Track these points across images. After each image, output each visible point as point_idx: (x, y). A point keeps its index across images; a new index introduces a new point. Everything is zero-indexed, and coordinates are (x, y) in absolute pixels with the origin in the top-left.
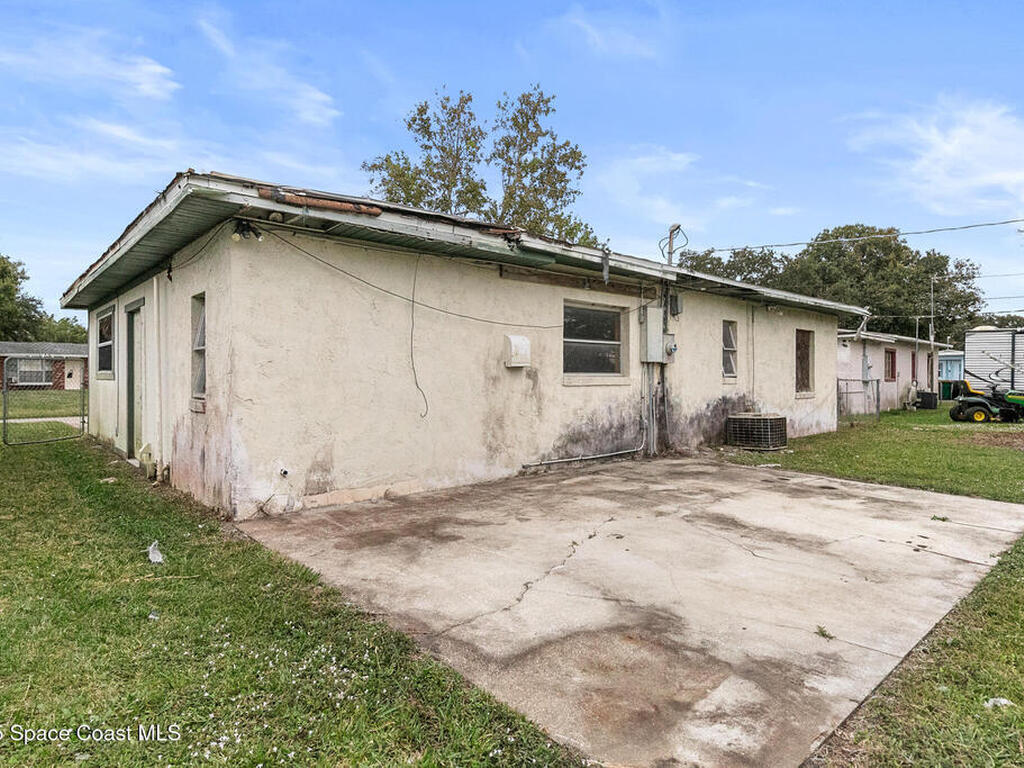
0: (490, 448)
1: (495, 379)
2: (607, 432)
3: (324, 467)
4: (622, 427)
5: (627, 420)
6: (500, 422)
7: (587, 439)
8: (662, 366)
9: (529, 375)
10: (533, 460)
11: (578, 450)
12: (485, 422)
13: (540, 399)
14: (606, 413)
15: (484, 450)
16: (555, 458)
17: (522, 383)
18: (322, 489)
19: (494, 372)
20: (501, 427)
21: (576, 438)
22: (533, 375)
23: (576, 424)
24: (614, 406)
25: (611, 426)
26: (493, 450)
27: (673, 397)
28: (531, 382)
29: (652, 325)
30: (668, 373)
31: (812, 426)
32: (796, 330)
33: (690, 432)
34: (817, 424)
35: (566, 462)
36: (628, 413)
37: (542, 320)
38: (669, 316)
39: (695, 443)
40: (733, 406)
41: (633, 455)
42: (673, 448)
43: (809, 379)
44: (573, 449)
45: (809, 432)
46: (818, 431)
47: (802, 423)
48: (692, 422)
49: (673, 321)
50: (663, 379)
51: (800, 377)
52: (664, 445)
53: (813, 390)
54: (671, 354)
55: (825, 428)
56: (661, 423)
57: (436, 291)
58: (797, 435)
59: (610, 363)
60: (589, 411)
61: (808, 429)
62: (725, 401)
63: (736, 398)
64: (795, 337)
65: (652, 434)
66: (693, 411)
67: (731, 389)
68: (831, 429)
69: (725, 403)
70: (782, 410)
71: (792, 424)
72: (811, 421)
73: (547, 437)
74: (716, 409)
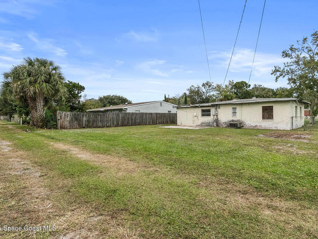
2: (207, 123)
3: (181, 123)
4: (210, 123)
6: (194, 121)
11: (203, 124)
13: (198, 119)
16: (200, 125)
17: (196, 117)
18: (181, 124)
19: (193, 116)
21: (203, 123)
22: (197, 117)
23: (203, 122)
24: (208, 120)
26: (193, 123)
27: (219, 119)
29: (213, 111)
30: (218, 116)
31: (272, 127)
32: (262, 107)
33: (223, 125)
34: (275, 127)
35: (202, 125)
36: (211, 121)
37: (199, 111)
38: (218, 109)
39: (225, 126)
40: (236, 121)
41: (212, 126)
42: (219, 126)
43: (273, 117)
44: (202, 124)
45: (270, 129)
46: (276, 129)
47: (266, 126)
48: (224, 123)
49: (219, 109)
50: (217, 117)
51: (267, 116)
52: (217, 125)
53: (273, 119)
54: (216, 114)
55: (281, 129)
56: (217, 123)
57: (188, 110)
58: (263, 129)
59: (209, 115)
60: (204, 120)
61: (270, 128)
62: (233, 120)
63: (236, 120)
64: (262, 108)
65: (215, 124)
66: (224, 122)
67: (235, 119)
68: (286, 129)
69: (233, 121)
70: (255, 123)
71: (260, 126)
72: (272, 126)
73: (199, 123)
74: (230, 121)
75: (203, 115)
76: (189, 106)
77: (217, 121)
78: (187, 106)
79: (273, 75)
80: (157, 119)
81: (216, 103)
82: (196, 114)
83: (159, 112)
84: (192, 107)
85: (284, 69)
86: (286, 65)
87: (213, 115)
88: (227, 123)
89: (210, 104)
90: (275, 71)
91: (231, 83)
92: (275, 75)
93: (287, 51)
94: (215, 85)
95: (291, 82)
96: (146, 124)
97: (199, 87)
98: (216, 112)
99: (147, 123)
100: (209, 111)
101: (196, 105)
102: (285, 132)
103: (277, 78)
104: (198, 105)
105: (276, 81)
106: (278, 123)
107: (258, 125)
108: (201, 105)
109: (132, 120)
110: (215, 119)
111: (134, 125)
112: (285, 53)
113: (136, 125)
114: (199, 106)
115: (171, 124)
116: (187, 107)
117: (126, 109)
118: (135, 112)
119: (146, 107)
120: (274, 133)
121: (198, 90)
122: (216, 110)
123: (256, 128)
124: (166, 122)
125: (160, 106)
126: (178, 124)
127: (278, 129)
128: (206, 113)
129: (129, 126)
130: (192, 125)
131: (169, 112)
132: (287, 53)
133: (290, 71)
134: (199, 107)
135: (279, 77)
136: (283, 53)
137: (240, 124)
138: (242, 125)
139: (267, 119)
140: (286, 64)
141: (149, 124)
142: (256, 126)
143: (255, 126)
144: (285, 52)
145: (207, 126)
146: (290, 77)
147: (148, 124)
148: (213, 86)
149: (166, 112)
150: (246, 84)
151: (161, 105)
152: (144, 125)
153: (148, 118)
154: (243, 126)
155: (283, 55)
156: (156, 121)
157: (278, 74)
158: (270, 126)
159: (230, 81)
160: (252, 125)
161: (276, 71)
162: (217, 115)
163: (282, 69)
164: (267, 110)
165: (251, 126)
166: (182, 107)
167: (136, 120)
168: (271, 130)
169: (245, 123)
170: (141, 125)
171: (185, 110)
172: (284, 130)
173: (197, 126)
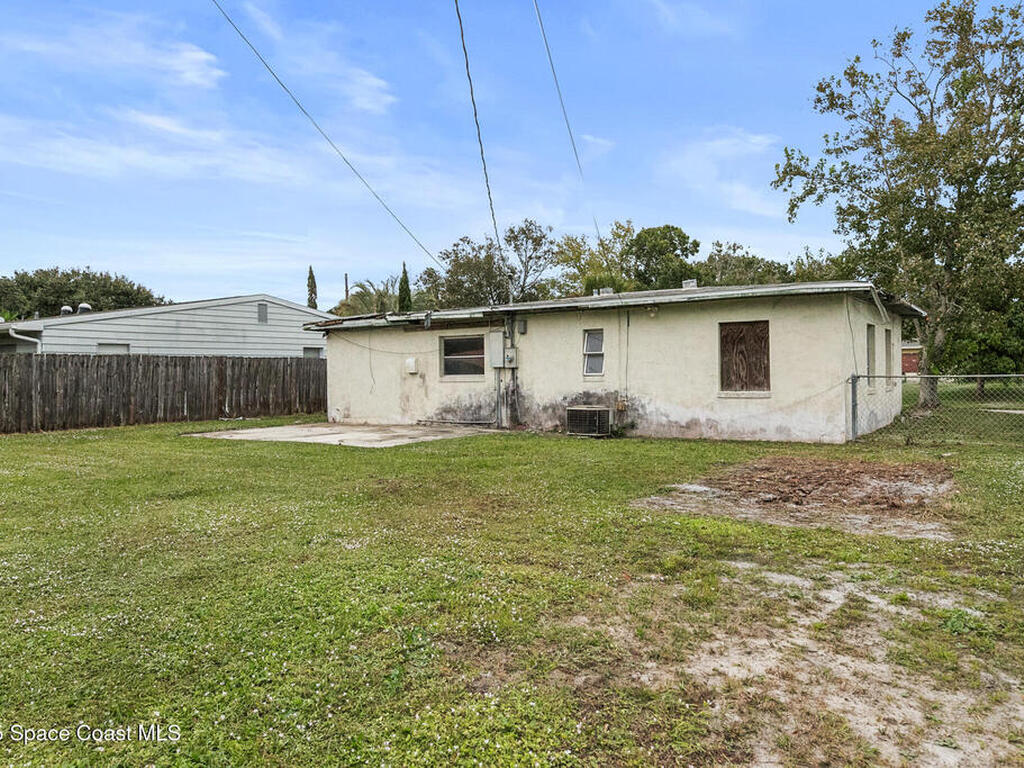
0: (404, 410)
1: (405, 379)
2: (468, 409)
3: (348, 409)
4: (480, 407)
5: (483, 403)
6: (407, 398)
7: (455, 412)
8: (513, 369)
9: (421, 376)
10: (423, 418)
11: (449, 417)
12: (400, 398)
13: (426, 390)
14: (468, 398)
15: (400, 410)
16: (435, 419)
17: (418, 380)
18: (347, 416)
19: (404, 375)
20: (408, 400)
21: (448, 410)
22: (423, 377)
23: (449, 403)
24: (473, 394)
25: (471, 406)
27: (524, 390)
28: (421, 380)
29: (494, 344)
30: (519, 374)
31: (763, 430)
32: (721, 324)
33: (543, 416)
34: (779, 430)
35: (443, 422)
36: (484, 399)
37: (427, 349)
38: (517, 335)
39: (549, 425)
40: (600, 400)
41: (489, 426)
42: (525, 425)
43: (767, 376)
44: (446, 416)
45: (757, 437)
46: (783, 438)
47: (738, 426)
48: (545, 409)
49: (523, 338)
50: (514, 378)
51: (743, 374)
52: (516, 422)
53: (769, 388)
54: (511, 361)
55: (805, 437)
56: (513, 407)
57: (380, 343)
58: (726, 437)
59: (478, 369)
60: (456, 396)
61: (754, 433)
62: (587, 395)
63: (603, 393)
64: (721, 331)
65: (505, 412)
66: (546, 401)
67: (596, 386)
68: (826, 440)
69: (587, 397)
70: (688, 408)
71: (712, 424)
72: (763, 426)
73: (430, 408)
74: (575, 401)
75: (450, 369)
76: (382, 322)
77: (513, 398)
78: (374, 322)
79: (781, 188)
80: (221, 391)
81: (511, 307)
82: (416, 361)
83: (237, 353)
84: (395, 327)
85: (821, 165)
86: (831, 146)
87: (495, 368)
88: (560, 412)
89: (477, 312)
90: (785, 173)
91: (621, 232)
92: (785, 190)
93: (833, 85)
94: (557, 236)
95: (847, 225)
96: (150, 418)
97: (490, 246)
98: (510, 353)
99: (160, 414)
100: (477, 345)
101: (414, 316)
102: (820, 456)
103: (793, 207)
104: (421, 316)
105: (790, 219)
106: (790, 409)
107: (703, 420)
108: (435, 316)
109: (48, 393)
110: (507, 388)
111: (64, 427)
112: (828, 91)
113: (76, 426)
114: (427, 324)
115: (309, 412)
116: (371, 328)
117: (37, 334)
118: (93, 351)
119: (174, 324)
120: (768, 469)
121: (490, 258)
122: (509, 345)
123: (691, 435)
124: (277, 404)
125: (256, 322)
126: (332, 413)
127: (794, 438)
128: (461, 357)
129: (30, 428)
130: (397, 419)
131: (311, 355)
132: (837, 91)
133: (844, 174)
134: (423, 329)
135: (802, 199)
136: (821, 89)
137: (621, 412)
138: (630, 420)
139: (742, 388)
140: (831, 139)
141: (173, 416)
142: (692, 424)
143: (688, 426)
144: (829, 86)
145: (467, 425)
146: (845, 205)
147: (165, 420)
148: (551, 243)
149: (295, 354)
150: (684, 238)
151: (263, 317)
152: (137, 421)
153: (161, 384)
154: (633, 426)
155: (819, 100)
156: (214, 401)
157: (799, 185)
158: (756, 424)
159: (619, 227)
160: (673, 418)
161: (791, 171)
162: (513, 370)
163: (814, 162)
164: (742, 340)
165: (670, 421)
166: (346, 324)
167: (76, 396)
168: (758, 443)
169: (643, 406)
170: (117, 423)
171: (363, 340)
172: (819, 445)
173: (419, 423)
